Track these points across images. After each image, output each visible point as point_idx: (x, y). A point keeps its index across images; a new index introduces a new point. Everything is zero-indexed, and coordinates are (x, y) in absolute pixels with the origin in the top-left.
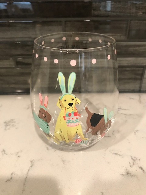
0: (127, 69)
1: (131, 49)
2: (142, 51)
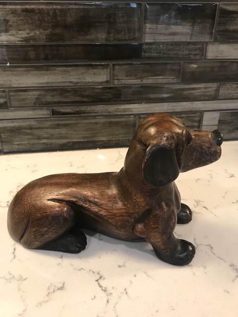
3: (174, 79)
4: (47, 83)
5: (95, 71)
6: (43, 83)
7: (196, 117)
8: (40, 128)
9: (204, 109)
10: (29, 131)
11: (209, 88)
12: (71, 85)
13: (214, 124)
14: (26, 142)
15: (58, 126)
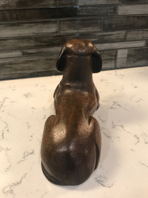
0: (105, 52)
1: (106, 38)
2: (113, 38)
3: (98, 29)
4: (19, 34)
5: (48, 25)
6: (16, 35)
7: (113, 53)
8: (16, 64)
9: (118, 48)
10: (9, 66)
11: (120, 34)
12: (34, 35)
13: (124, 57)
14: (8, 73)
15: (27, 62)
